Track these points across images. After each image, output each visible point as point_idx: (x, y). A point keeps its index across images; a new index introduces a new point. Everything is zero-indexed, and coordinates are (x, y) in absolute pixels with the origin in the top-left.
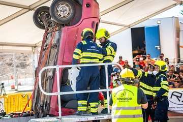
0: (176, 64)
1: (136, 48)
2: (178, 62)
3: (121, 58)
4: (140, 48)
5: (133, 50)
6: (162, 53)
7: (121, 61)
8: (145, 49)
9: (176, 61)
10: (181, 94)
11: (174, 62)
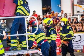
0: (71, 17)
1: (45, 6)
2: (73, 16)
3: (34, 12)
4: (47, 6)
5: (42, 8)
6: (62, 10)
7: (35, 14)
8: (51, 7)
9: (71, 15)
10: (75, 37)
11: (70, 16)
